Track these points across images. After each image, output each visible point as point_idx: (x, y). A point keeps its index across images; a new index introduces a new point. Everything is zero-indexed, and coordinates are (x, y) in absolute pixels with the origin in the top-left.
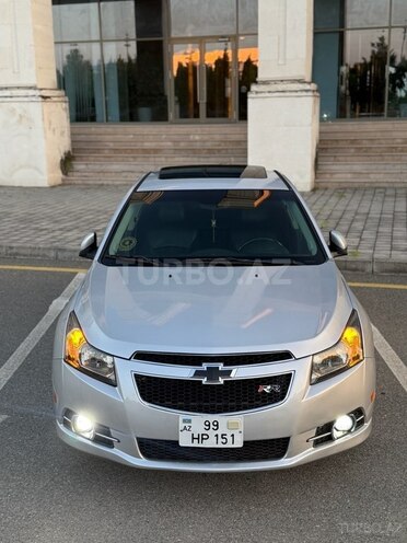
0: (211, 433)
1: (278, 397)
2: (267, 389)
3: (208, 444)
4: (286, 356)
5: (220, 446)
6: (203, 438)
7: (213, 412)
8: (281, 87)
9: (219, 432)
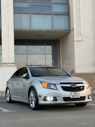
0: (75, 95)
1: (83, 89)
2: (82, 88)
3: (75, 97)
4: (82, 83)
5: (77, 97)
6: (74, 96)
7: (75, 92)
8: (8, 65)
9: (77, 95)
